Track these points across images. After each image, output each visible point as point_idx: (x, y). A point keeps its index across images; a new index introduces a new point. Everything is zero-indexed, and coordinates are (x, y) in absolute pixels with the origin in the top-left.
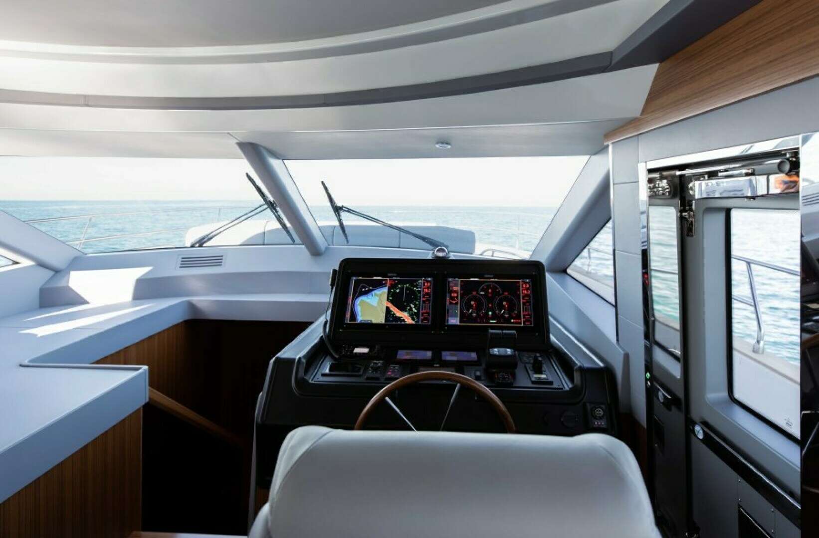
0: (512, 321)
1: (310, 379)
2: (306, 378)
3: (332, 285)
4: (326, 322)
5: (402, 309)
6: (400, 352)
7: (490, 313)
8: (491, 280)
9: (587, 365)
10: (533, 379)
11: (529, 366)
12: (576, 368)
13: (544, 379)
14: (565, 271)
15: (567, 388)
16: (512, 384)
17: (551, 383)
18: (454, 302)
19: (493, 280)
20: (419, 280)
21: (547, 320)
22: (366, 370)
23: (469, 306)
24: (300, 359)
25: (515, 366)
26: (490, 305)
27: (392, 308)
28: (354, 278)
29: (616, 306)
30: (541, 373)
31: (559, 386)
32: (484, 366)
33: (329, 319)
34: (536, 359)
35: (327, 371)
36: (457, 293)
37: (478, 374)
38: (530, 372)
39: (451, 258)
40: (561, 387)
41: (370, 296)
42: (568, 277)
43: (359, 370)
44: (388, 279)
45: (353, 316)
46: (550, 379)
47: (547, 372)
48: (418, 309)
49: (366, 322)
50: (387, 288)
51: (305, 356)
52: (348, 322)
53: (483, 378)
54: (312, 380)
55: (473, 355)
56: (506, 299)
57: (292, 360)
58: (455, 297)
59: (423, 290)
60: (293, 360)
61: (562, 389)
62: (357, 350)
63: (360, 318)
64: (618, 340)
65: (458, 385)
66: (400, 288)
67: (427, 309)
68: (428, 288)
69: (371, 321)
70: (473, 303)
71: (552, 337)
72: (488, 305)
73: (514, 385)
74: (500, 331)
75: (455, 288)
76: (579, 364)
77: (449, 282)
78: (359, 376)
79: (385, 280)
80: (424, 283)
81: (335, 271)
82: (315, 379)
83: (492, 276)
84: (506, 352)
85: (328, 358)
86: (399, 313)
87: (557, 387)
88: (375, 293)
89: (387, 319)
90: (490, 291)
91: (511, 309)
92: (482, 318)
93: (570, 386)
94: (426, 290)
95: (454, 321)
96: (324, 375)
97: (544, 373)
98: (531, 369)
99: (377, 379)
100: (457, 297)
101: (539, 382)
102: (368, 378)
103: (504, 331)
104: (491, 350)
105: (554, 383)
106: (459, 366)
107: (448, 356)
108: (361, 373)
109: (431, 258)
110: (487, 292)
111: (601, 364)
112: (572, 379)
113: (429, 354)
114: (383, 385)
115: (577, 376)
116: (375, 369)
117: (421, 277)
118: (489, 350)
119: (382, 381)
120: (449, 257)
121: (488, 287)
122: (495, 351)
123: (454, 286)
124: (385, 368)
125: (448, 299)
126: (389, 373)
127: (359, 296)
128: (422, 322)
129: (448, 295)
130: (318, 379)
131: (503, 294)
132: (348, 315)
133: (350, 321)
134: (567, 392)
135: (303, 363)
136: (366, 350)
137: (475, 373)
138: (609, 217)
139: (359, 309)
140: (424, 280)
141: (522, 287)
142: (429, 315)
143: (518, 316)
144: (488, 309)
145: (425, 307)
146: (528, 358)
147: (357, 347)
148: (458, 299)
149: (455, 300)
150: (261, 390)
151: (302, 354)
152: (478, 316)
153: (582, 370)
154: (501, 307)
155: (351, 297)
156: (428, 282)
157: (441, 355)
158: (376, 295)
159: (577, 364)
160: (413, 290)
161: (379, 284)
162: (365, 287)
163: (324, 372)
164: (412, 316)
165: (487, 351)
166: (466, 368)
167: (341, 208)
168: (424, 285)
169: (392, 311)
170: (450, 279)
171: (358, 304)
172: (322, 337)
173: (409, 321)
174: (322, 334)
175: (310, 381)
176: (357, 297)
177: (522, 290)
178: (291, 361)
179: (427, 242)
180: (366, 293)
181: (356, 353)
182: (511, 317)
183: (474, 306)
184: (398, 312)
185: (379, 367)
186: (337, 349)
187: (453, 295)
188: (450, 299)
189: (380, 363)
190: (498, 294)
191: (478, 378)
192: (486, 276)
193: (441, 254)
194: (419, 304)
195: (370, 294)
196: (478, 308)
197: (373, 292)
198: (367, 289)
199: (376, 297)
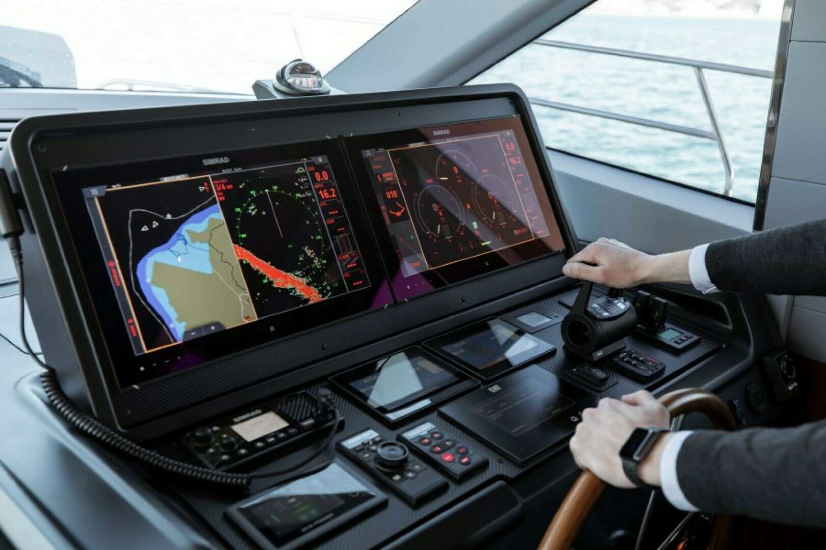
0: (516, 232)
5: (285, 263)
7: (475, 225)
18: (399, 214)
19: (451, 141)
20: (298, 166)
23: (432, 218)
26: (469, 207)
27: (259, 265)
28: (94, 192)
36: (396, 187)
41: (175, 244)
44: (210, 176)
45: (153, 325)
48: (330, 257)
49: (204, 334)
50: (218, 206)
52: (145, 350)
58: (396, 199)
59: (319, 196)
63: (179, 328)
66: (255, 200)
67: (348, 246)
68: (327, 186)
69: (217, 324)
70: (436, 207)
72: (465, 207)
75: (387, 177)
77: (368, 160)
79: (200, 183)
80: (312, 174)
83: (448, 132)
86: (283, 280)
88: (189, 232)
89: (259, 308)
94: (325, 194)
95: (416, 264)
100: (400, 200)
117: (298, 158)
123: (384, 172)
125: (384, 210)
127: (140, 251)
128: (351, 287)
129: (380, 199)
132: (135, 328)
139: (160, 297)
140: (309, 165)
142: (360, 265)
145: (342, 244)
148: (404, 205)
149: (400, 209)
155: (114, 264)
156: (320, 168)
158: (195, 236)
160: (293, 199)
162: (148, 220)
164: (316, 279)
168: (315, 181)
169: (263, 277)
170: (368, 153)
171: (149, 280)
173: (314, 296)
176: (136, 258)
183: (440, 214)
184: (279, 276)
187: (388, 195)
188: (388, 208)
192: (436, 133)
193: (304, 84)
194: (326, 241)
195: (175, 236)
197: (185, 229)
198: (156, 223)
199: (198, 245)
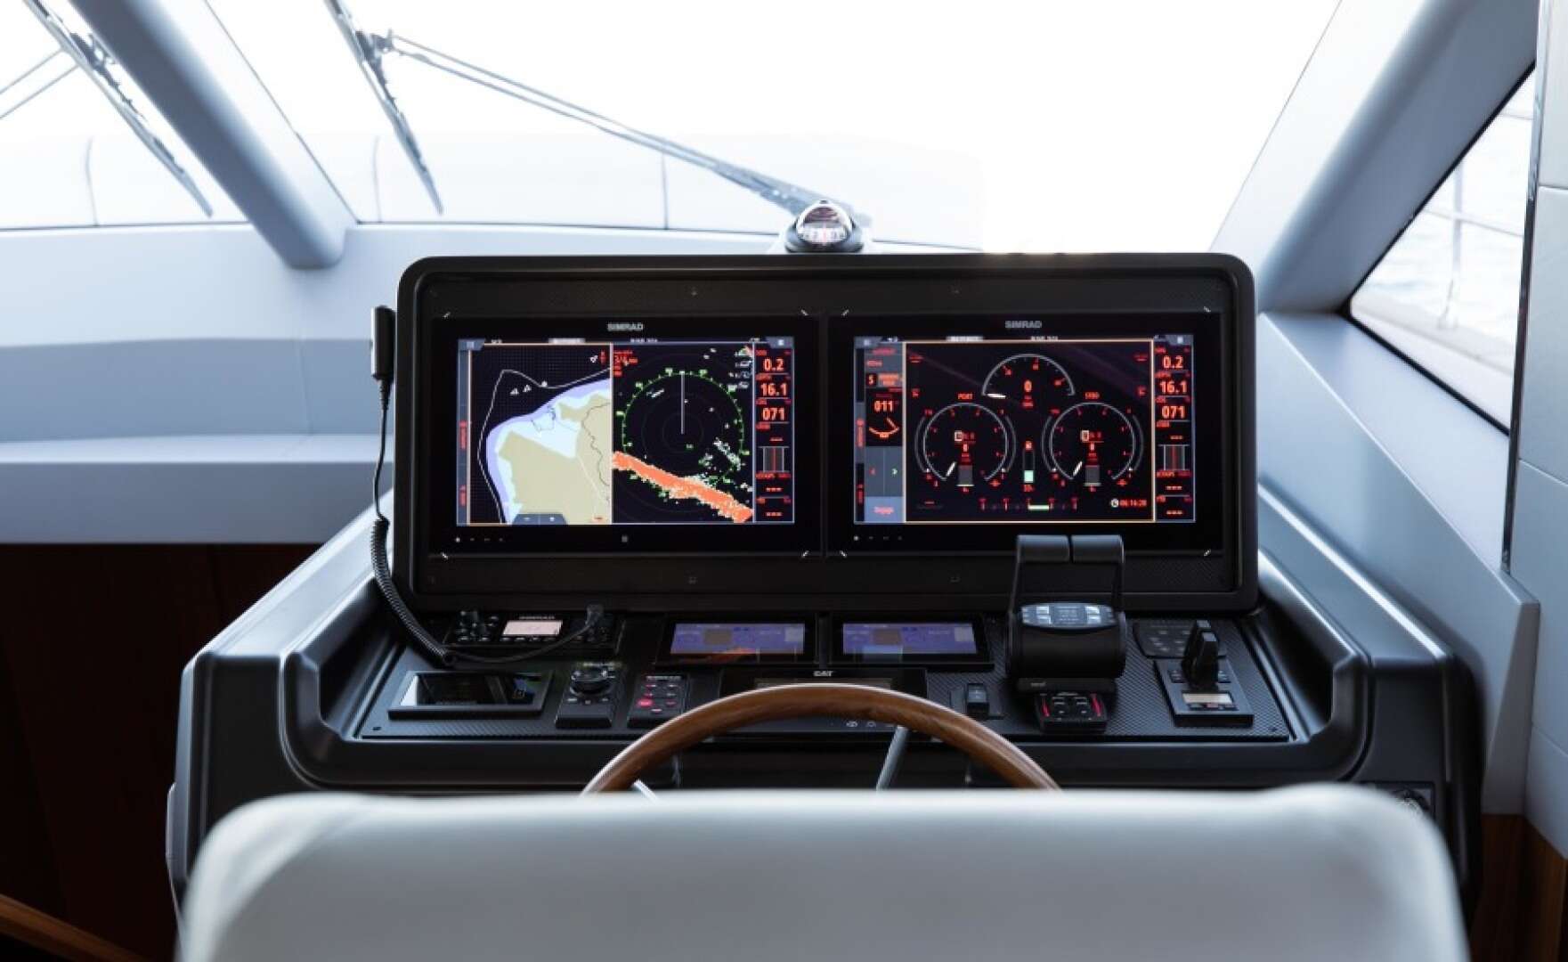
0: (1115, 503)
1: (345, 729)
2: (334, 725)
3: (384, 374)
4: (382, 526)
5: (684, 467)
6: (681, 631)
7: (1029, 476)
8: (1033, 340)
9: (1380, 652)
10: (1179, 711)
11: (1170, 669)
12: (1338, 666)
13: (1225, 707)
14: (1342, 311)
15: (1302, 738)
16: (1103, 725)
17: (1247, 721)
18: (884, 435)
19: (1041, 340)
20: (742, 347)
21: (1251, 495)
22: (555, 693)
23: (944, 451)
24: (294, 660)
25: (1114, 666)
26: (1028, 446)
28: (471, 345)
29: (1512, 434)
30: (1213, 690)
31: (1274, 730)
32: (1000, 671)
33: (390, 517)
34: (1195, 639)
35: (409, 700)
36: (897, 397)
37: (977, 696)
38: (1170, 686)
39: (866, 251)
40: (1283, 732)
41: (542, 416)
42: (1353, 334)
43: (529, 698)
44: (611, 345)
45: (486, 499)
46: (1242, 710)
47: (1235, 685)
49: (539, 523)
50: (609, 382)
51: (312, 650)
52: (469, 523)
53: (995, 710)
54: (356, 735)
55: (963, 636)
56: (1091, 418)
57: (268, 665)
58: (888, 414)
59: (759, 392)
60: (270, 664)
61: (1286, 739)
62: (514, 628)
63: (513, 509)
64: (1507, 560)
65: (900, 732)
67: (778, 463)
68: (777, 380)
69: (559, 516)
70: (959, 436)
71: (1265, 565)
72: (1021, 445)
73: (1109, 732)
74: (1061, 540)
75: (887, 380)
76: (1352, 651)
77: (861, 352)
78: (536, 715)
79: (596, 350)
80: (760, 360)
81: (382, 313)
82: (367, 730)
83: (1037, 325)
84: (1085, 615)
85: (408, 656)
86: (678, 488)
87: (1267, 733)
88: (562, 406)
89: (621, 507)
90: (1028, 386)
91: (1110, 456)
92: (994, 496)
93: (1315, 729)
94: (770, 390)
95: (886, 509)
96: (397, 716)
97: (1221, 687)
98: (1177, 676)
99: (604, 723)
100: (896, 416)
101: (1203, 718)
102: (563, 723)
103: (1077, 539)
104: (1025, 610)
105: (1256, 721)
106: (911, 673)
107: (863, 639)
108: (538, 704)
109: (783, 252)
110: (1015, 391)
111: (1435, 650)
112: (1321, 704)
113: (793, 636)
114: (624, 742)
115: (1341, 696)
116: (592, 692)
117: (747, 336)
118: (1018, 610)
119: (620, 728)
120: (859, 247)
121: (1022, 369)
122: (1043, 614)
123: (884, 372)
124: (629, 685)
125: (859, 423)
126: (644, 703)
127: (500, 417)
128: (761, 516)
129: (859, 409)
130: (377, 729)
131: (1080, 397)
132: (465, 497)
133: (472, 521)
134: (1300, 747)
135: (309, 672)
136: (550, 628)
137: (966, 696)
138: (1529, 63)
139: (502, 471)
140: (758, 347)
141: (1159, 366)
142: (787, 491)
143: (1139, 487)
144: (1018, 459)
145: (769, 459)
146: (1167, 640)
147: (516, 617)
148: (899, 424)
149: (889, 428)
150: (169, 777)
151: (302, 641)
152: (980, 486)
153: (1362, 671)
154: (1072, 451)
155: (465, 426)
156: (774, 354)
157: (838, 639)
158: (568, 412)
159: (1344, 653)
161: (575, 371)
162: (520, 383)
163: (394, 706)
165: (1011, 614)
166: (931, 679)
167: (384, 43)
168: (760, 369)
170: (867, 342)
171: (497, 449)
172: (373, 585)
174: (372, 575)
175: (349, 737)
176: (493, 424)
177: (1158, 381)
178: (264, 668)
179: (779, 200)
180: (530, 404)
181: (513, 638)
182: (1109, 490)
183: (965, 448)
185: (604, 685)
186: (439, 622)
187: (878, 406)
188: (868, 424)
189: (608, 670)
190: (1062, 399)
191: (978, 711)
192: (1009, 325)
193: (823, 235)
195: (543, 408)
196: (983, 456)
197: (558, 402)
198: (527, 389)
199: (568, 422)
